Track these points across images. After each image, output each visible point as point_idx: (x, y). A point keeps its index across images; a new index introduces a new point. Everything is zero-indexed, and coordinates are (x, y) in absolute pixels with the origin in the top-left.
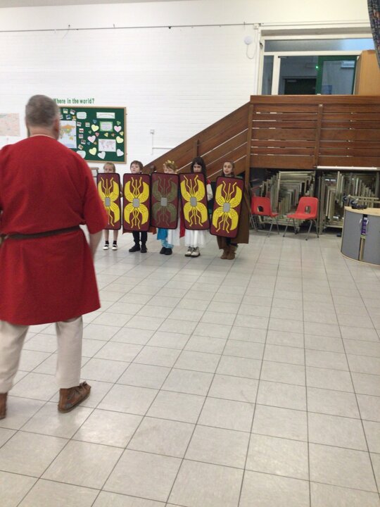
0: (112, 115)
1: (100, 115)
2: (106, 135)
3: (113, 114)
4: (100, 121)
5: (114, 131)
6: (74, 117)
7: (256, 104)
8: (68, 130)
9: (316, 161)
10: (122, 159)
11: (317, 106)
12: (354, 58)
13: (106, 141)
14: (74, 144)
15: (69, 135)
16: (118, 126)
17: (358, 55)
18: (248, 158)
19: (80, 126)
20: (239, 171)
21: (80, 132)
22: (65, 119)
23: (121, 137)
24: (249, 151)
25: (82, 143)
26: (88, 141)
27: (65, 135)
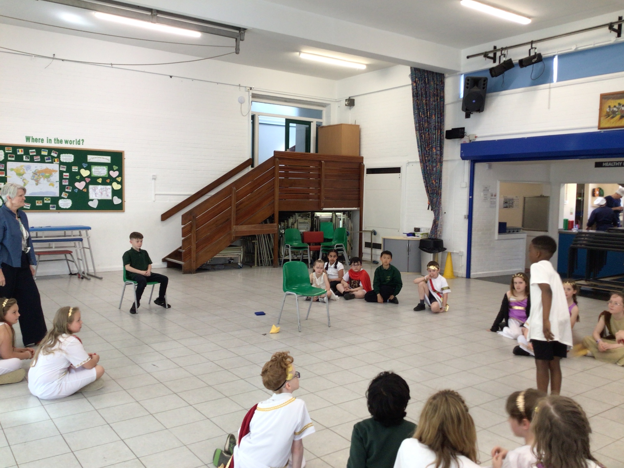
0: (107, 159)
1: (91, 158)
3: (109, 158)
4: (92, 166)
5: (110, 177)
6: (56, 160)
7: (280, 158)
8: (47, 174)
9: (322, 204)
10: (120, 208)
11: (320, 161)
12: (309, 123)
13: (100, 187)
14: (55, 191)
15: (48, 181)
16: (114, 171)
17: (312, 122)
18: (277, 203)
19: (65, 170)
20: (268, 214)
21: (64, 177)
22: (42, 161)
23: (118, 183)
24: (277, 198)
25: (66, 190)
26: (75, 188)
27: (42, 181)
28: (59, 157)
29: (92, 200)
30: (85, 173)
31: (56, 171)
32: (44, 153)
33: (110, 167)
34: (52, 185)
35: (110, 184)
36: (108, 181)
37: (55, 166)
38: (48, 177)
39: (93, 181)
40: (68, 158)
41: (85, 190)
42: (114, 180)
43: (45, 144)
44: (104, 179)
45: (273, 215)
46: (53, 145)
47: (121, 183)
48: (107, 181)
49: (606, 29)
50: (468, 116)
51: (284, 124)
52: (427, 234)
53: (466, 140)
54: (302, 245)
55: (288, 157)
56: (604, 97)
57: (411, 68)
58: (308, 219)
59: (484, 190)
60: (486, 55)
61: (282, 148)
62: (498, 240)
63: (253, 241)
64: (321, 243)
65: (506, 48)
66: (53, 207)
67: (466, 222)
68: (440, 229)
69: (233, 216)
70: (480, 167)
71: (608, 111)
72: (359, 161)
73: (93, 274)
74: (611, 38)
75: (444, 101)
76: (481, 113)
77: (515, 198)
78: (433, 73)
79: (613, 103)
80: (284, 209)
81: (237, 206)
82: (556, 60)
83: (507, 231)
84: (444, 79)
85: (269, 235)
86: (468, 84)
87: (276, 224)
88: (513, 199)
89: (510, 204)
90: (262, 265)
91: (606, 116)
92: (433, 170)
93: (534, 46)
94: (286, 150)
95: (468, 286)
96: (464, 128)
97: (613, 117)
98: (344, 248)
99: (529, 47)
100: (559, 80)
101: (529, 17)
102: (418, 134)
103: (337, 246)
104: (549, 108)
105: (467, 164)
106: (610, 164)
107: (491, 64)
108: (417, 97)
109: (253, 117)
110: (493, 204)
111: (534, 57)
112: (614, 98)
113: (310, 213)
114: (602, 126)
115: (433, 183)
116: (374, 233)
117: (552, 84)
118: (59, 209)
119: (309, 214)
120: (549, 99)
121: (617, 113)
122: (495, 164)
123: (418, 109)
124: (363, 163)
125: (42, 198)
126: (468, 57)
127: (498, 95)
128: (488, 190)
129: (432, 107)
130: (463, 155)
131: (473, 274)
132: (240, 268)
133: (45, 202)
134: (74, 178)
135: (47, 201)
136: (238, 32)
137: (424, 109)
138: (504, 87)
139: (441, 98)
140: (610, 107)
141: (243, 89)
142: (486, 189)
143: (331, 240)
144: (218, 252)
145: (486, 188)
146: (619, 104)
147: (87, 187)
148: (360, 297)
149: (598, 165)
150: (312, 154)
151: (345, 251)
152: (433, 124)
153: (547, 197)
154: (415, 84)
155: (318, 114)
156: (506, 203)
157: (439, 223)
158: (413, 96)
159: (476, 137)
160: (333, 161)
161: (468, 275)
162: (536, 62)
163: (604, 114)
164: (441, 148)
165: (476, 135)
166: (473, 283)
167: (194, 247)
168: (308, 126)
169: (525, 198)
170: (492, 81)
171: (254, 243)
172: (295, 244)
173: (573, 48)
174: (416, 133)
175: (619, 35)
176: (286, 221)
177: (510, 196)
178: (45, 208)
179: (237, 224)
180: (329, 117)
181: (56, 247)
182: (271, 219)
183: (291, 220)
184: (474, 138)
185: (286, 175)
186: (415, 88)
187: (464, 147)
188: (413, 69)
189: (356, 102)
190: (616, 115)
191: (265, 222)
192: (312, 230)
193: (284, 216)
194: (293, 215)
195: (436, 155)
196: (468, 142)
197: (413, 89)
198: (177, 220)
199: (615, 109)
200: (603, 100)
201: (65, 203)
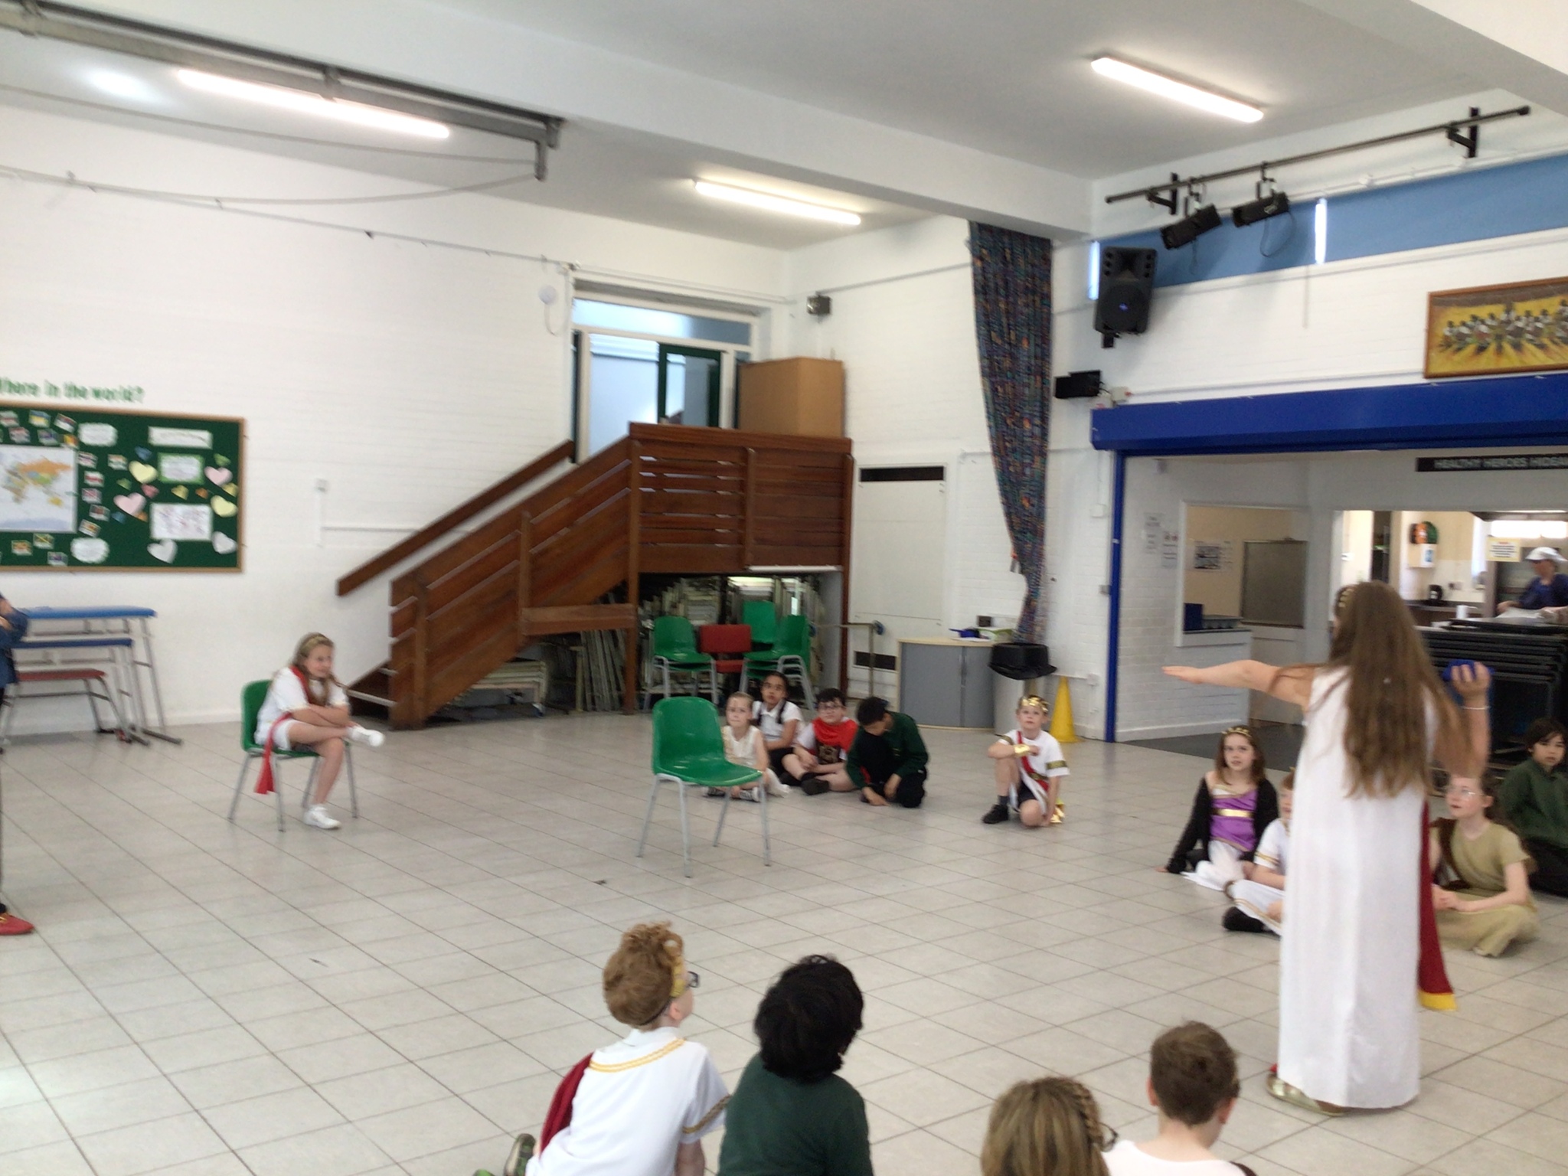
0: (201, 439)
1: (160, 436)
2: (180, 493)
3: (206, 435)
4: (160, 454)
5: (207, 484)
6: (67, 437)
7: (644, 441)
8: (45, 475)
9: (749, 556)
10: (231, 562)
11: (744, 450)
12: (716, 355)
13: (179, 509)
14: (64, 518)
15: (47, 492)
16: (217, 467)
17: (724, 352)
18: (634, 552)
19: (89, 464)
20: (612, 579)
21: (90, 483)
22: (34, 441)
23: (228, 498)
24: (634, 538)
25: (95, 516)
26: (116, 509)
27: (33, 492)
28: (76, 433)
29: (159, 542)
30: (142, 473)
31: (65, 467)
32: (39, 421)
33: (207, 458)
34: (57, 502)
35: (207, 501)
36: (202, 493)
37: (66, 456)
38: (45, 483)
39: (164, 492)
40: (102, 435)
41: (142, 517)
42: (217, 491)
43: (44, 399)
44: (191, 487)
45: (625, 584)
46: (64, 401)
47: (235, 500)
48: (199, 493)
49: (1442, 138)
50: (1108, 343)
51: (656, 358)
52: (1009, 631)
53: (1103, 401)
54: (697, 659)
55: (663, 439)
56: (1439, 301)
57: (971, 224)
58: (713, 593)
59: (1149, 524)
60: (1152, 195)
61: (649, 417)
62: (1183, 647)
63: (573, 648)
64: (746, 655)
65: (1203, 179)
66: (58, 559)
67: (1104, 604)
68: (1041, 618)
69: (524, 582)
70: (1139, 469)
71: (1448, 333)
72: (842, 450)
73: (158, 731)
74: (1454, 159)
75: (1049, 305)
76: (1142, 336)
77: (1223, 545)
78: (1022, 237)
79: (1459, 315)
80: (654, 567)
81: (534, 559)
82: (1321, 211)
83: (1205, 625)
84: (1049, 252)
85: (613, 633)
86: (1108, 264)
87: (629, 606)
88: (1217, 548)
89: (1212, 560)
90: (594, 710)
91: (1441, 346)
92: (1024, 474)
93: (1269, 174)
94: (659, 421)
95: (1110, 760)
96: (1097, 373)
97: (1459, 350)
98: (802, 667)
99: (1256, 177)
100: (1330, 257)
101: (1257, 105)
102: (988, 384)
103: (787, 662)
104: (1305, 325)
105: (1106, 461)
106: (1454, 465)
107: (1164, 218)
108: (985, 294)
109: (577, 339)
110: (1170, 557)
111: (1268, 202)
112: (1460, 304)
113: (716, 578)
114: (1434, 370)
115: (1023, 506)
116: (878, 629)
117: (1312, 268)
118: (74, 564)
119: (715, 581)
120: (1306, 303)
121: (1468, 340)
122: (1175, 461)
123: (988, 324)
124: (850, 454)
125: (28, 537)
126: (1109, 200)
127: (1181, 294)
128: (1157, 525)
129: (1021, 318)
130: (1098, 438)
131: (1121, 731)
132: (539, 715)
133: (39, 545)
134: (115, 484)
135: (43, 544)
136: (541, 125)
137: (1001, 325)
138: (1197, 272)
139: (1042, 299)
140: (1451, 324)
141: (551, 267)
142: (1153, 522)
143: (768, 647)
144: (482, 675)
145: (1153, 519)
146: (1475, 318)
147: (146, 509)
148: (844, 789)
149: (1425, 465)
150: (725, 432)
151: (805, 674)
152: (1023, 360)
153: (1301, 542)
154: (979, 264)
155: (740, 333)
156: (1202, 556)
157: (1039, 604)
158: (977, 292)
159: (1129, 394)
160: (777, 450)
161: (1110, 736)
162: (1273, 214)
163: (1438, 342)
164: (1044, 419)
165: (1127, 388)
166: (1121, 752)
167: (420, 661)
168: (713, 362)
169: (1246, 545)
170: (1167, 258)
171: (576, 652)
172: (680, 656)
173: (1362, 182)
174: (984, 385)
175: (1472, 153)
176: (655, 597)
177: (1209, 541)
178: (37, 561)
179: (532, 605)
180: (766, 338)
181: (64, 662)
182: (619, 593)
183: (669, 597)
184: (1124, 397)
185: (659, 483)
186: (980, 272)
187: (1100, 418)
188: (976, 226)
189: (835, 306)
190: (1467, 344)
191: (605, 600)
192: (722, 620)
193: (653, 585)
194: (675, 583)
195: (1033, 436)
196: (1108, 405)
197: (975, 275)
198: (378, 595)
199: (1465, 330)
200: (1437, 308)
201: (88, 549)
